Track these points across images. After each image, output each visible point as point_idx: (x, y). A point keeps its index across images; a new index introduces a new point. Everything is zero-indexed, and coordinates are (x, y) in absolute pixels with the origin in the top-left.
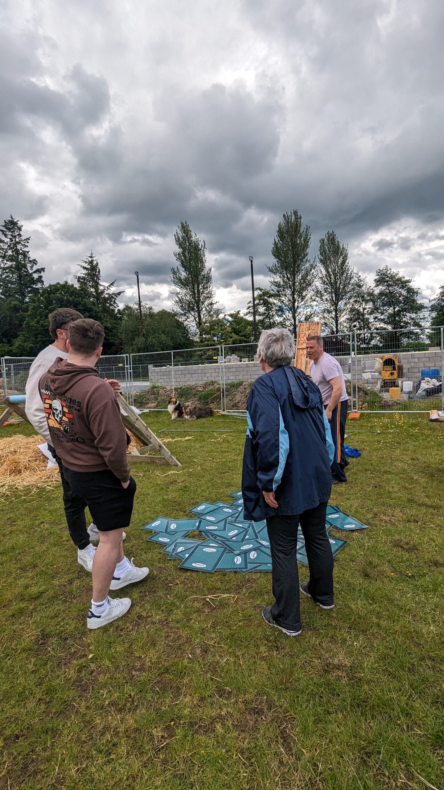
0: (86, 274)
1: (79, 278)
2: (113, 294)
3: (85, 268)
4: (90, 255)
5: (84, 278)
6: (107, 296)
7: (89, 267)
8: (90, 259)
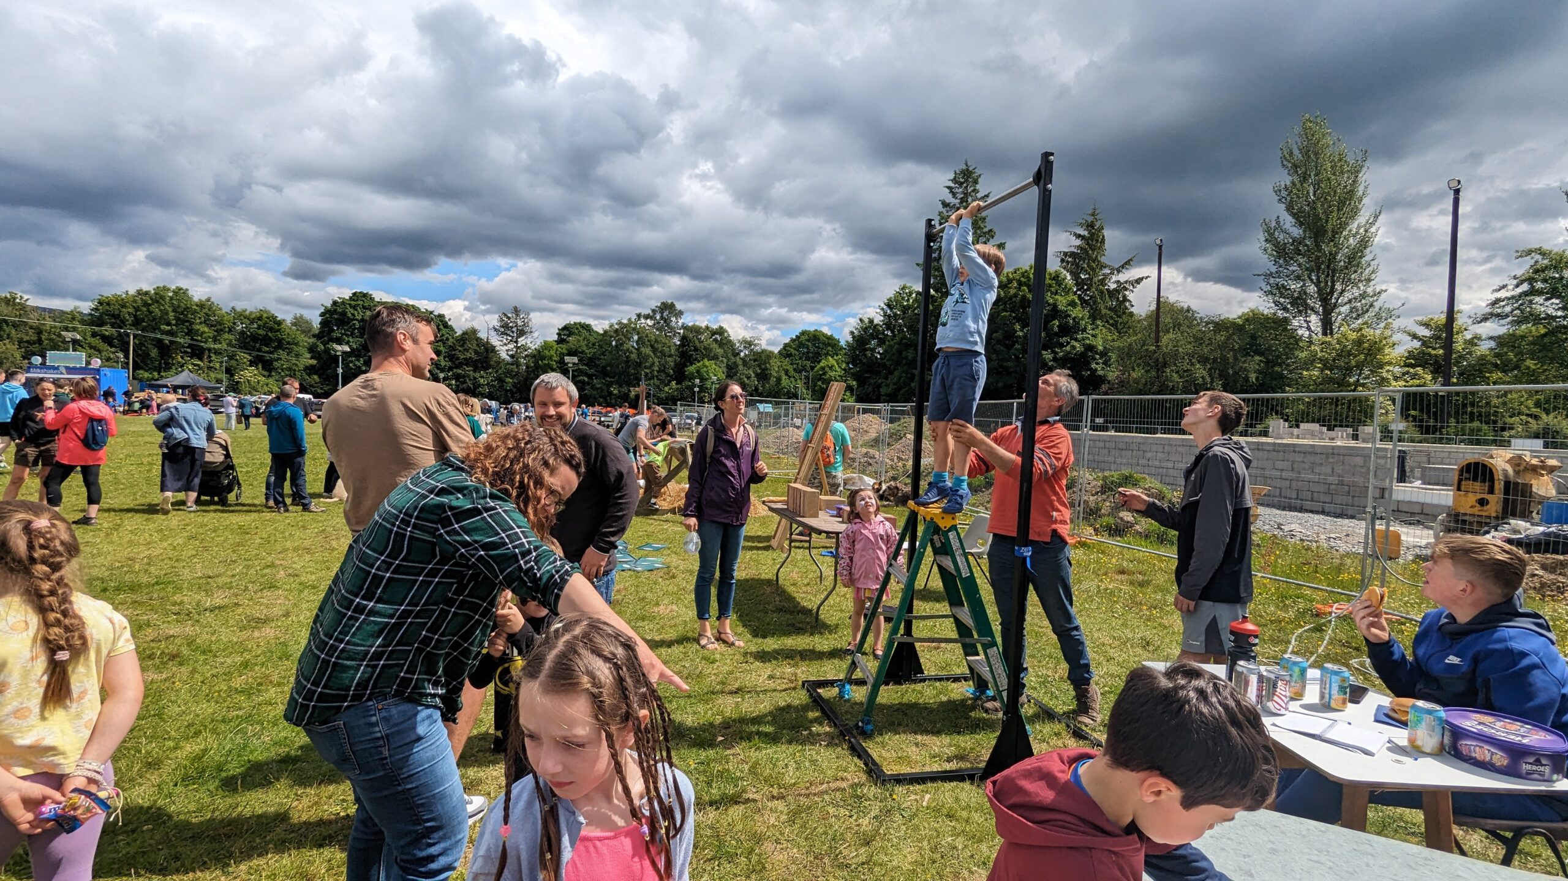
0: (1079, 247)
1: (1065, 254)
2: (1126, 282)
3: (1078, 236)
4: (1090, 212)
5: (1072, 254)
6: (1113, 286)
7: (1086, 233)
8: (1090, 219)
